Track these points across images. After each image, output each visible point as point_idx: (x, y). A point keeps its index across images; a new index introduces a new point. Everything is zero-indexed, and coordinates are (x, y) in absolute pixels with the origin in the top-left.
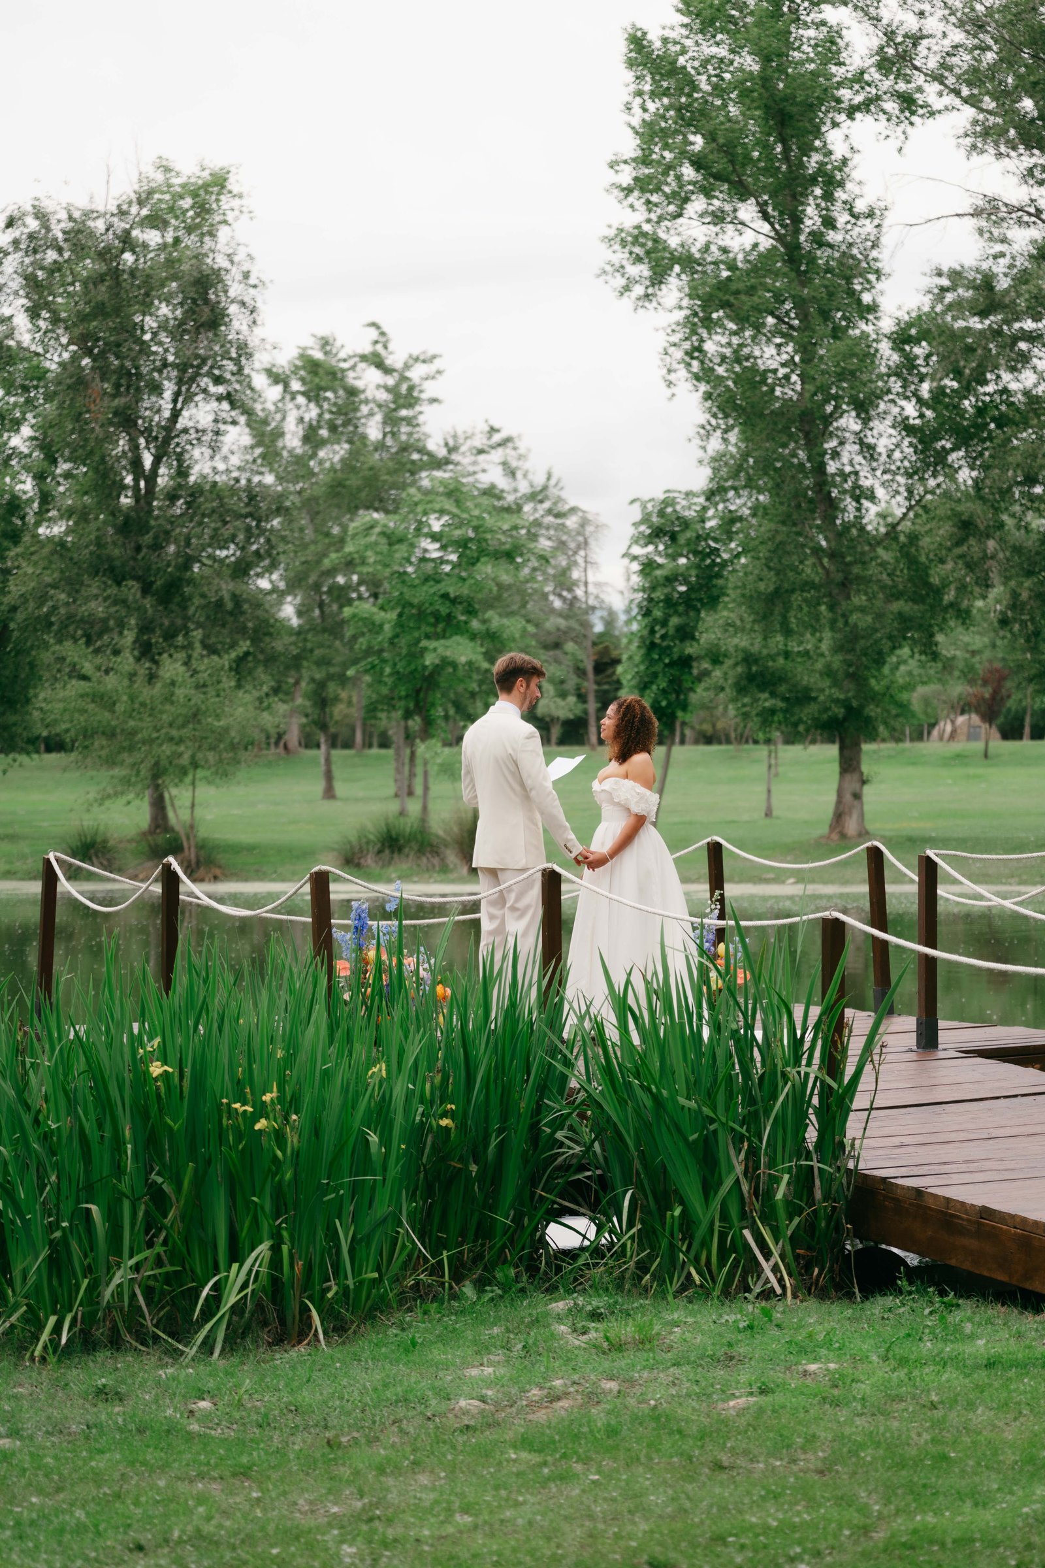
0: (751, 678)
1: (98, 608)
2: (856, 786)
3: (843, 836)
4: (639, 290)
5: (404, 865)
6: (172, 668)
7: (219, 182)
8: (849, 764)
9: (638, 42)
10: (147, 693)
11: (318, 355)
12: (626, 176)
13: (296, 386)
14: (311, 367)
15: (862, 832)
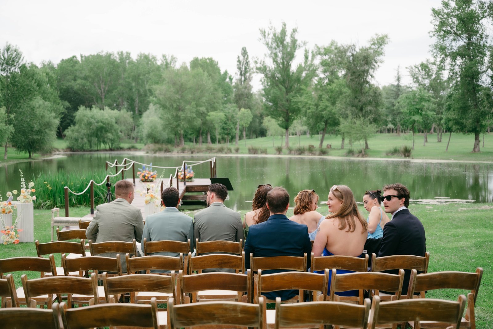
0: (456, 123)
1: (348, 112)
2: (477, 142)
3: (475, 151)
4: (435, 55)
5: (396, 155)
6: (358, 122)
7: (386, 36)
8: (477, 138)
9: (434, 10)
10: (354, 126)
11: (425, 63)
12: (431, 34)
13: (420, 68)
14: (422, 65)
15: (479, 151)
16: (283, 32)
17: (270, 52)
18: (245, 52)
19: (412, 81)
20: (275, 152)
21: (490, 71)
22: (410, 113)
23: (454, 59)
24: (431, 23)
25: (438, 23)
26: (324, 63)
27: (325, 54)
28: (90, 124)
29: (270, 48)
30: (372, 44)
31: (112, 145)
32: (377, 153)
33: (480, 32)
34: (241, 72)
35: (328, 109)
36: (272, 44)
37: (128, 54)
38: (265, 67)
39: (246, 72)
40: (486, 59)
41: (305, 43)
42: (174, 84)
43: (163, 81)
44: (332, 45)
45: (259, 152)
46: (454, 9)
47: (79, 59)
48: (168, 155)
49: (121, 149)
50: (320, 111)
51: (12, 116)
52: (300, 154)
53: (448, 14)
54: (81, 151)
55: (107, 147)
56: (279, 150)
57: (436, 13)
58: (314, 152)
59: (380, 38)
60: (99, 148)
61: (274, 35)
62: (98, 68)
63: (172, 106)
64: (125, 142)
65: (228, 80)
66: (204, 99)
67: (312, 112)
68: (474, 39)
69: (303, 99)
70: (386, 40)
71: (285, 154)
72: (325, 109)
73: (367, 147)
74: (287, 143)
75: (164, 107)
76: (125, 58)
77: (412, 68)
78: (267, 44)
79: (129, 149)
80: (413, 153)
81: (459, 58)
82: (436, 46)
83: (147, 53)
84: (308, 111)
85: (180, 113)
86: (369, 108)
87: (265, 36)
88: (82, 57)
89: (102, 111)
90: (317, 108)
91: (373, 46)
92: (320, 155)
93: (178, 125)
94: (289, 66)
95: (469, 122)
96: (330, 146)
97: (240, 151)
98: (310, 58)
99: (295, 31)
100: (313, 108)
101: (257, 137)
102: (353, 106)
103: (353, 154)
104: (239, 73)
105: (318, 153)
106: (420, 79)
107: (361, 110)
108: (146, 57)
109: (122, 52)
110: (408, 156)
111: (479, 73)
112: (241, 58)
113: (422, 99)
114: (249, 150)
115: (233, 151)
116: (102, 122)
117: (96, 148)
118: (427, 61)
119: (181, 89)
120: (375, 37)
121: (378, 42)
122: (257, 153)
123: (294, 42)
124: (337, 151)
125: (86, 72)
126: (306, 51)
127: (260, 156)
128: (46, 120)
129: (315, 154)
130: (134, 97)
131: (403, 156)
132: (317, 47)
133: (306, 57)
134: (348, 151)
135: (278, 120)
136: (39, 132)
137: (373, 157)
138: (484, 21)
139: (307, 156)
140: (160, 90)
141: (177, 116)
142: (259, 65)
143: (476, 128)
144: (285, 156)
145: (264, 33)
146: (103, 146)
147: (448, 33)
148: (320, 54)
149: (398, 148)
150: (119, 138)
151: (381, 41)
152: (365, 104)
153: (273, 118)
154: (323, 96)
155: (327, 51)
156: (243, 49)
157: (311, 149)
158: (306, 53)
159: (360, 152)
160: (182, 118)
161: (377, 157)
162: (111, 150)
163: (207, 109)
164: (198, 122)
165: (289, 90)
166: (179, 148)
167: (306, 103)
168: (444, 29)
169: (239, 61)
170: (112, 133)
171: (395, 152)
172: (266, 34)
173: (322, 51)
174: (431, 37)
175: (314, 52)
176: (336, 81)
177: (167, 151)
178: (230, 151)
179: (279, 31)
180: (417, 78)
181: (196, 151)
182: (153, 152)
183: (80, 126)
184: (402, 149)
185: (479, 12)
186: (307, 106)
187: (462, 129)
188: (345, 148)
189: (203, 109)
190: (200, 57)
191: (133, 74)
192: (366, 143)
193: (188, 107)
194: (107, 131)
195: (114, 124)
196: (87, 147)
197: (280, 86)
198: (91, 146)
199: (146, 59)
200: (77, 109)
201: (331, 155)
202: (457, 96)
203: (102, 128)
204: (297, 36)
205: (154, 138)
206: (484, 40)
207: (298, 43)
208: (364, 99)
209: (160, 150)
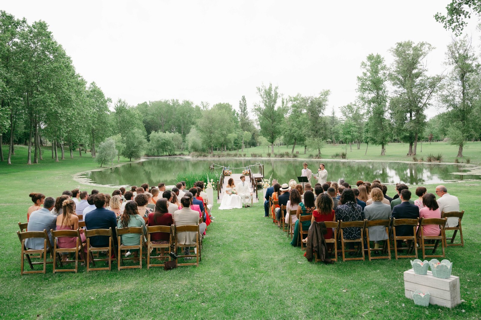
0: (371, 139)
1: (310, 134)
3: (382, 155)
4: (359, 102)
5: (337, 157)
6: (316, 139)
7: (329, 91)
8: (383, 148)
9: (358, 77)
10: (313, 141)
12: (357, 91)
13: (347, 108)
14: (348, 106)
15: (384, 155)
16: (270, 89)
17: (262, 100)
18: (244, 99)
19: (342, 115)
20: (267, 156)
21: (390, 111)
22: (344, 134)
23: (370, 104)
24: (357, 85)
25: (360, 84)
26: (293, 106)
27: (294, 101)
28: (158, 141)
29: (263, 98)
30: (321, 95)
31: (170, 153)
32: (326, 156)
33: (383, 89)
34: (242, 110)
35: (297, 132)
36: (264, 95)
37: (177, 100)
38: (260, 108)
39: (245, 110)
40: (388, 104)
41: (282, 95)
42: (208, 118)
43: (202, 117)
44: (298, 96)
45: (258, 156)
46: (369, 77)
47: (148, 103)
48: (205, 158)
49: (175, 155)
50: (293, 133)
51: (125, 138)
52: (281, 157)
53: (366, 79)
54: (153, 156)
55: (168, 154)
56: (269, 155)
57: (359, 78)
58: (290, 156)
59: (326, 92)
60: (163, 154)
61: (265, 91)
62: (160, 109)
63: (207, 131)
64: (177, 151)
65: (236, 115)
66: (225, 127)
67: (288, 134)
68: (380, 93)
69: (282, 126)
70: (329, 93)
71: (273, 157)
72: (295, 132)
73: (320, 153)
74: (273, 151)
75: (202, 131)
76: (175, 103)
77: (342, 108)
78: (261, 95)
79: (180, 155)
80: (347, 156)
81: (372, 103)
82: (359, 97)
83: (188, 100)
84: (286, 133)
85: (212, 134)
86: (321, 131)
87: (260, 91)
88: (150, 102)
89: (164, 133)
90: (291, 131)
91: (322, 96)
92: (293, 157)
93: (211, 141)
94: (273, 107)
95: (378, 139)
96: (298, 152)
97: (246, 156)
98: (285, 103)
99: (277, 88)
100: (288, 132)
101: (250, 147)
102: (312, 130)
103: (312, 157)
104: (240, 111)
105: (292, 156)
106: (347, 113)
107: (317, 132)
108: (188, 102)
109: (174, 100)
110: (345, 158)
111: (384, 112)
112: (242, 102)
113: (351, 126)
114: (252, 155)
115: (243, 156)
116: (164, 140)
117: (161, 155)
118: (351, 103)
119: (212, 121)
120: (323, 91)
121: (324, 94)
122: (256, 157)
123: (276, 94)
124: (302, 155)
125: (154, 111)
126: (283, 99)
127: (258, 158)
128: (140, 140)
129: (290, 157)
130: (181, 125)
131: (342, 158)
132: (290, 97)
133: (283, 103)
134: (309, 155)
135: (267, 138)
136: (136, 147)
137: (324, 158)
138: (386, 83)
139: (285, 158)
140: (200, 122)
141: (210, 136)
142: (256, 108)
143: (383, 142)
144: (272, 159)
145: (259, 89)
146: (165, 153)
147: (365, 89)
148: (291, 101)
149: (338, 153)
150: (174, 148)
151: (326, 93)
152: (319, 129)
153: (264, 137)
154: (294, 125)
155: (296, 99)
156: (243, 96)
157: (287, 155)
158: (283, 100)
159: (317, 156)
160: (213, 137)
161: (326, 159)
162: (169, 155)
163: (227, 133)
164: (222, 140)
165: (274, 121)
166: (212, 154)
167: (285, 128)
168: (364, 87)
169: (240, 104)
170: (170, 146)
171: (337, 156)
172: (261, 90)
173: (293, 99)
174: (357, 92)
175: (288, 100)
176: (301, 116)
177: (205, 156)
178: (241, 156)
179: (267, 88)
180: (345, 113)
181: (221, 156)
182: (196, 157)
183: (152, 142)
184: (341, 154)
185: (383, 77)
186: (285, 130)
187: (374, 142)
188: (306, 153)
189: (224, 132)
190: (222, 103)
191: (180, 112)
192: (319, 151)
193: (216, 131)
194: (167, 145)
195: (171, 140)
196: (156, 154)
197: (269, 119)
198: (158, 153)
199: (188, 103)
200: (150, 133)
201: (300, 158)
202: (372, 125)
203: (164, 143)
204: (278, 91)
205: (195, 149)
206: (386, 93)
207: (278, 95)
208: (318, 127)
209: (201, 156)
